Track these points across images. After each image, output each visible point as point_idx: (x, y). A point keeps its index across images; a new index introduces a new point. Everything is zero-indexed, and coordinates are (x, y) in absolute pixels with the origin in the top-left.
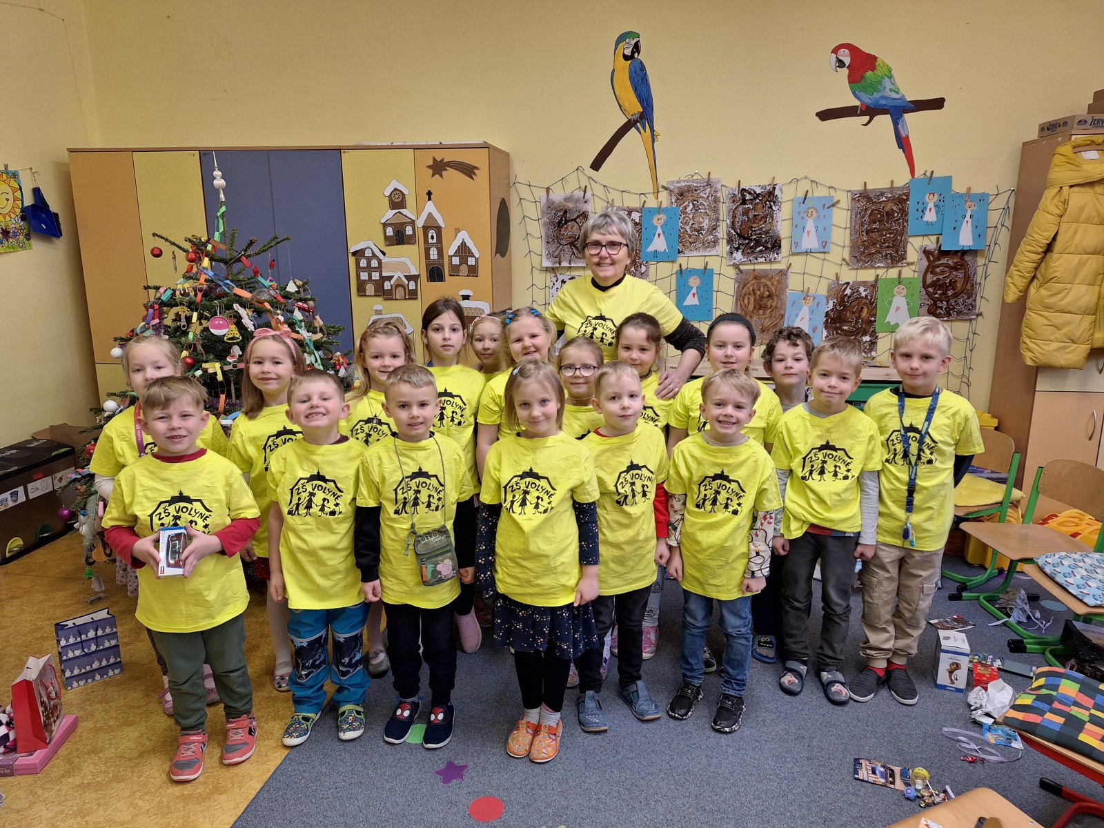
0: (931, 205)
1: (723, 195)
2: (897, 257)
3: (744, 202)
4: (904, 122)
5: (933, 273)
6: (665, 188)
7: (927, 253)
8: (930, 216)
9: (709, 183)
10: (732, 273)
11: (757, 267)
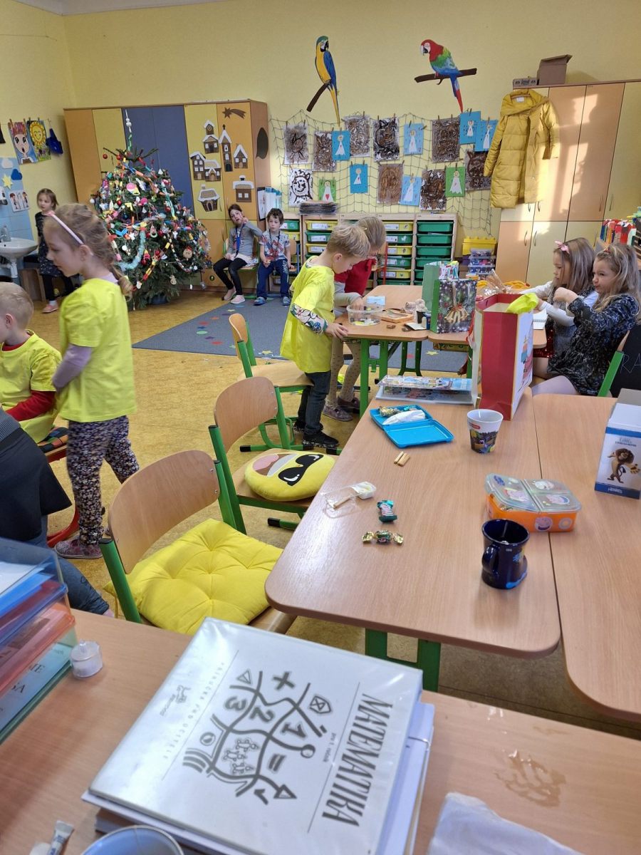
0: (471, 127)
1: (371, 124)
2: (454, 155)
3: (381, 127)
4: (457, 82)
5: (472, 164)
6: (344, 121)
7: (469, 153)
8: (470, 133)
9: (364, 117)
10: (376, 166)
11: (389, 163)
